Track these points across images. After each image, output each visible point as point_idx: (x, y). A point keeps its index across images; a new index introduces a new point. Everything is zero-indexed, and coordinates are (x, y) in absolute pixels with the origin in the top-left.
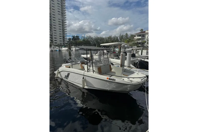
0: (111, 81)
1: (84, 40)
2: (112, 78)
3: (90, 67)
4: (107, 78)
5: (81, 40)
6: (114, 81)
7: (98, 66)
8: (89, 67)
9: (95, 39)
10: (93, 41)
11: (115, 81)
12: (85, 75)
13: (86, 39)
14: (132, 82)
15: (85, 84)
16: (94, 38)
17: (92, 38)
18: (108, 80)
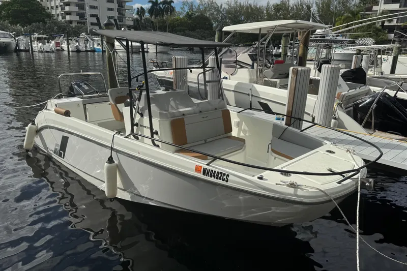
0: (212, 179)
1: (189, 16)
2: (214, 170)
3: (142, 115)
4: (198, 169)
5: (181, 16)
6: (224, 183)
7: (173, 115)
8: (137, 118)
9: (228, 12)
10: (222, 19)
11: (228, 184)
12: (115, 147)
13: (196, 12)
14: (300, 192)
15: (119, 183)
16: (227, 7)
17: (218, 10)
18: (200, 175)
